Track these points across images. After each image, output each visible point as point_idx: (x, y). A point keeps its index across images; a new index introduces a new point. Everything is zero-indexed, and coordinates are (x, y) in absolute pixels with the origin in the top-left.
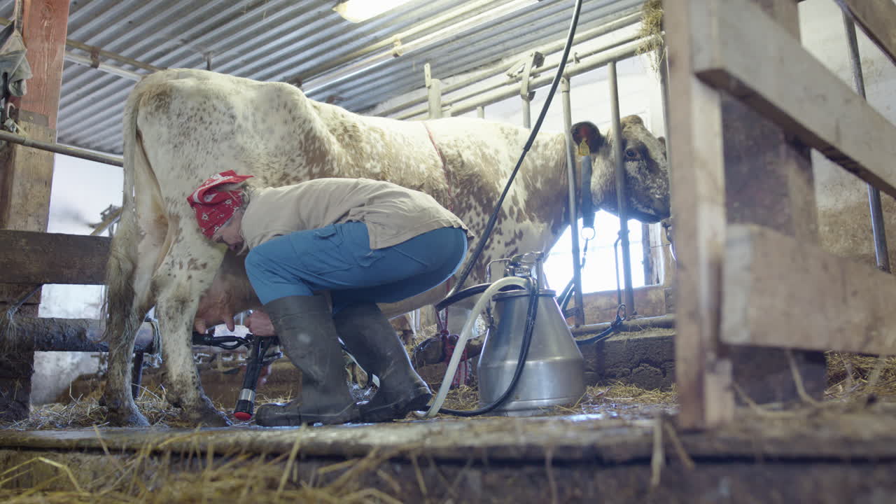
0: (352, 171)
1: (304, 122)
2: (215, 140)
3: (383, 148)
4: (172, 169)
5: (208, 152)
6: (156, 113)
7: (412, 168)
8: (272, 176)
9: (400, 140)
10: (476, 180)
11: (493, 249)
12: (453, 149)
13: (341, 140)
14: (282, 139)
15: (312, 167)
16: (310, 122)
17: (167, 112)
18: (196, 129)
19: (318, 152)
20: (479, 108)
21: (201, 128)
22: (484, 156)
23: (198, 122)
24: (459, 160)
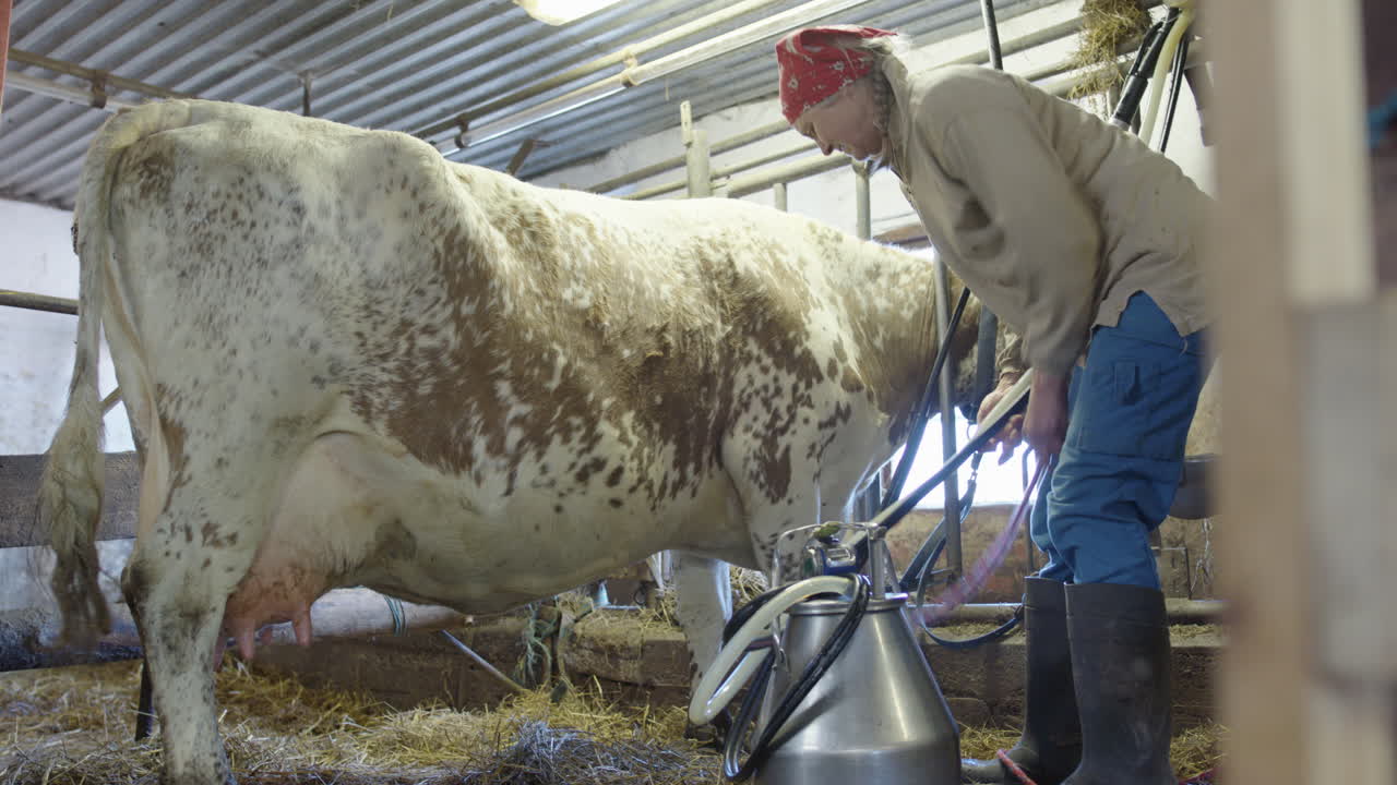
0: (538, 308)
1: (444, 213)
2: (263, 263)
3: (593, 257)
4: (176, 324)
5: (249, 291)
6: (143, 202)
7: (647, 294)
8: (375, 329)
9: (623, 240)
10: (761, 309)
11: (794, 433)
12: (719, 251)
13: (514, 242)
14: (399, 249)
15: (461, 303)
16: (455, 212)
17: (166, 200)
18: (224, 239)
19: (472, 274)
20: (778, 186)
21: (235, 236)
22: (778, 266)
23: (229, 224)
24: (730, 272)
